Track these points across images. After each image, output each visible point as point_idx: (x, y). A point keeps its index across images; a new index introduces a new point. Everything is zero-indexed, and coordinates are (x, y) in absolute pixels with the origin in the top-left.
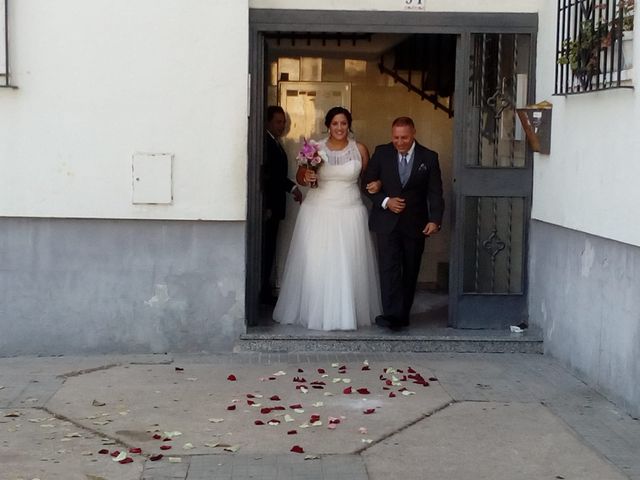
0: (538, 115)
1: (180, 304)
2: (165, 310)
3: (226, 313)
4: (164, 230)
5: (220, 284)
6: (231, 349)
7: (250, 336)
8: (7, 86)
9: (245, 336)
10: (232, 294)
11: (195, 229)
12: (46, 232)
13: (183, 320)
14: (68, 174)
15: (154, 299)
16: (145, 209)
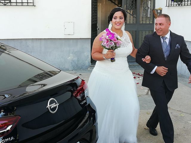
0: (159, 11)
1: (76, 59)
2: (72, 60)
3: (86, 60)
4: (71, 41)
5: (85, 53)
6: (88, 69)
7: (92, 66)
8: (33, 6)
9: (91, 66)
10: (88, 56)
11: (79, 40)
12: (43, 42)
13: (76, 63)
14: (48, 27)
15: (69, 58)
16: (67, 36)
